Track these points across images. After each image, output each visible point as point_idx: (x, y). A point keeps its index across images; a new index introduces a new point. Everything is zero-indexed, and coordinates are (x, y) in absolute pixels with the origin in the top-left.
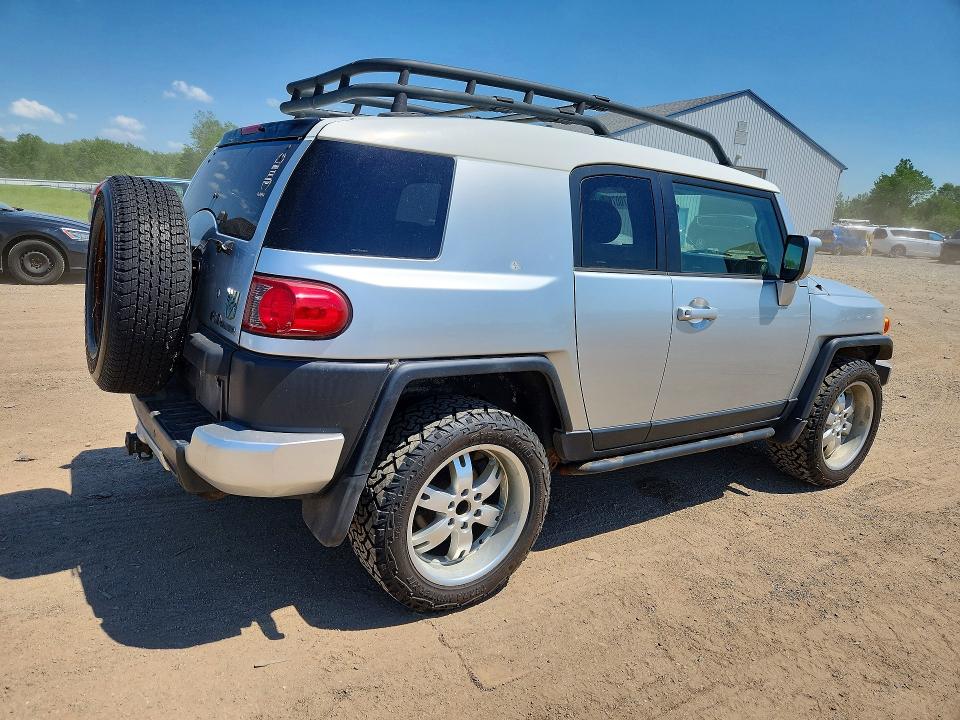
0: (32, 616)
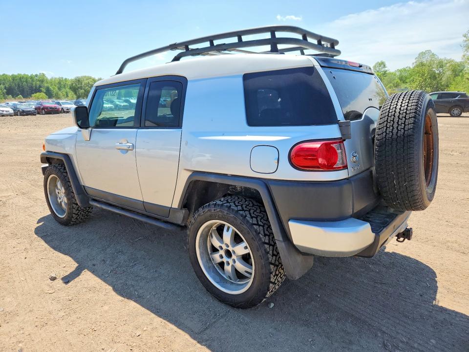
0: (464, 294)
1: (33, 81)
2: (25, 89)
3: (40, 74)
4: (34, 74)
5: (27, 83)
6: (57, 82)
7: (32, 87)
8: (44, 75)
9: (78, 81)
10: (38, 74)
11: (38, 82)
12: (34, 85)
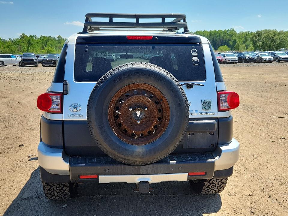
1: (224, 35)
2: (217, 43)
3: (231, 29)
4: (227, 30)
5: (219, 37)
6: (243, 36)
7: (223, 41)
8: (233, 30)
9: (258, 34)
10: (230, 29)
11: (228, 37)
12: (225, 39)
